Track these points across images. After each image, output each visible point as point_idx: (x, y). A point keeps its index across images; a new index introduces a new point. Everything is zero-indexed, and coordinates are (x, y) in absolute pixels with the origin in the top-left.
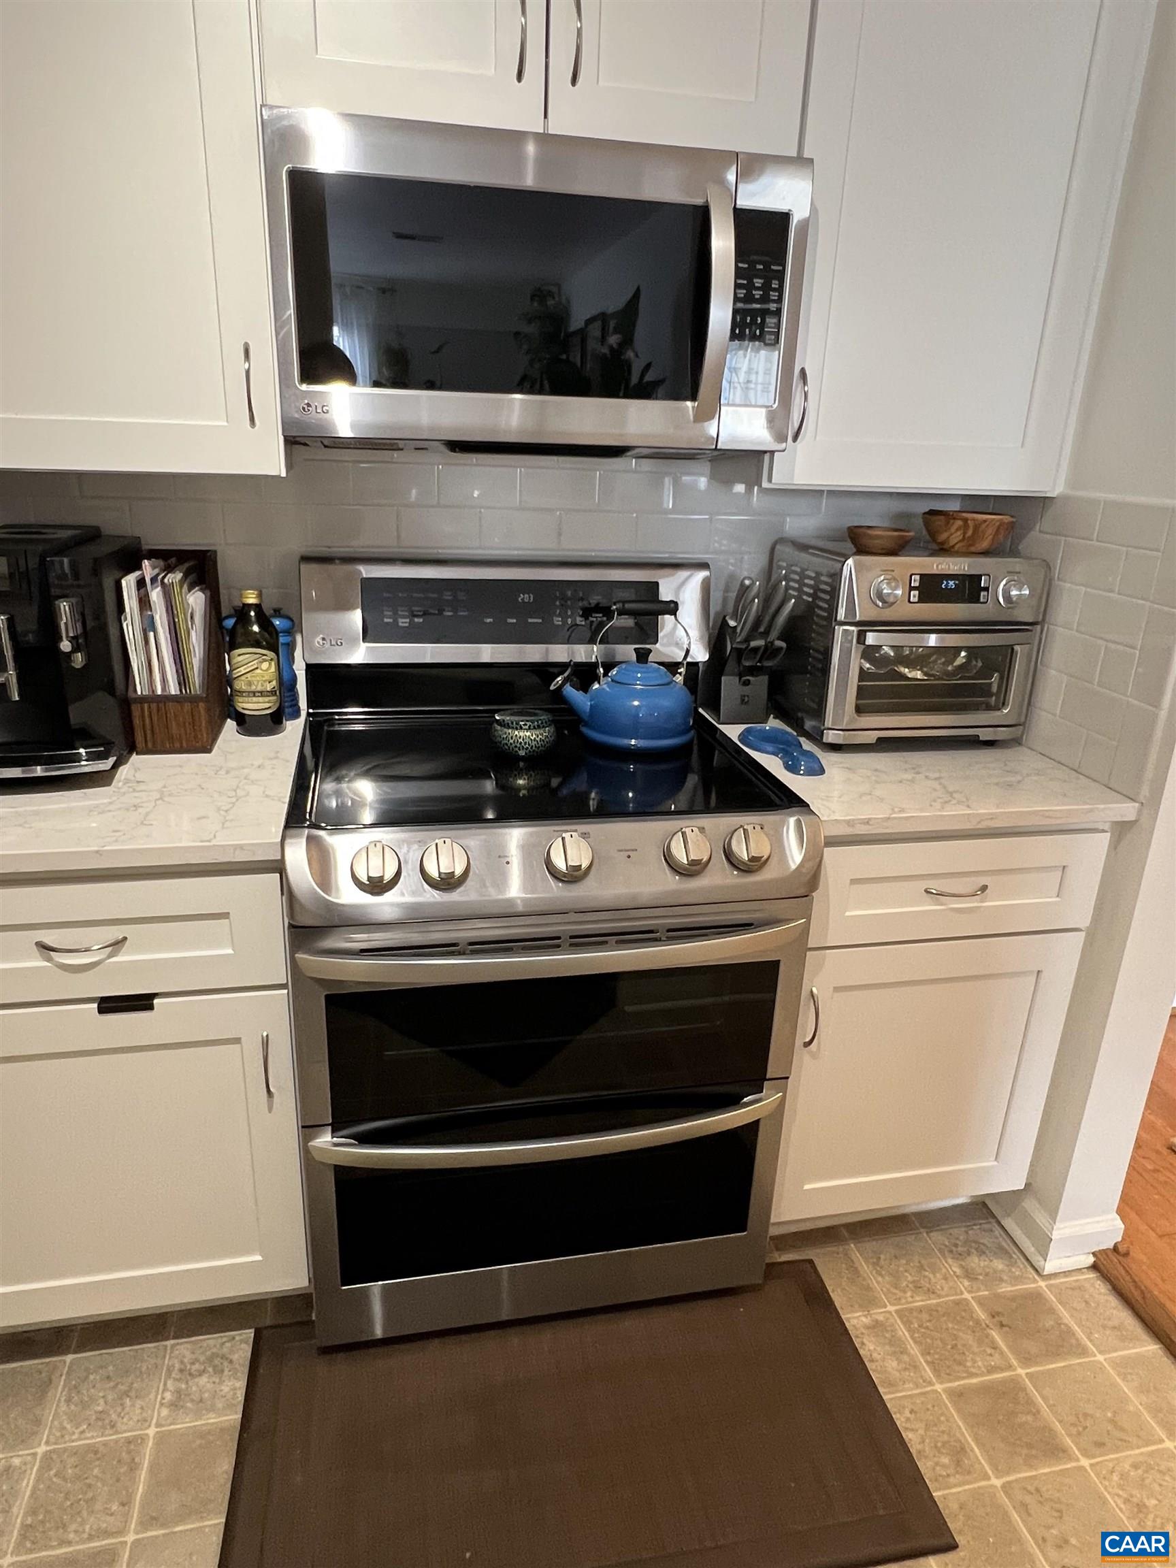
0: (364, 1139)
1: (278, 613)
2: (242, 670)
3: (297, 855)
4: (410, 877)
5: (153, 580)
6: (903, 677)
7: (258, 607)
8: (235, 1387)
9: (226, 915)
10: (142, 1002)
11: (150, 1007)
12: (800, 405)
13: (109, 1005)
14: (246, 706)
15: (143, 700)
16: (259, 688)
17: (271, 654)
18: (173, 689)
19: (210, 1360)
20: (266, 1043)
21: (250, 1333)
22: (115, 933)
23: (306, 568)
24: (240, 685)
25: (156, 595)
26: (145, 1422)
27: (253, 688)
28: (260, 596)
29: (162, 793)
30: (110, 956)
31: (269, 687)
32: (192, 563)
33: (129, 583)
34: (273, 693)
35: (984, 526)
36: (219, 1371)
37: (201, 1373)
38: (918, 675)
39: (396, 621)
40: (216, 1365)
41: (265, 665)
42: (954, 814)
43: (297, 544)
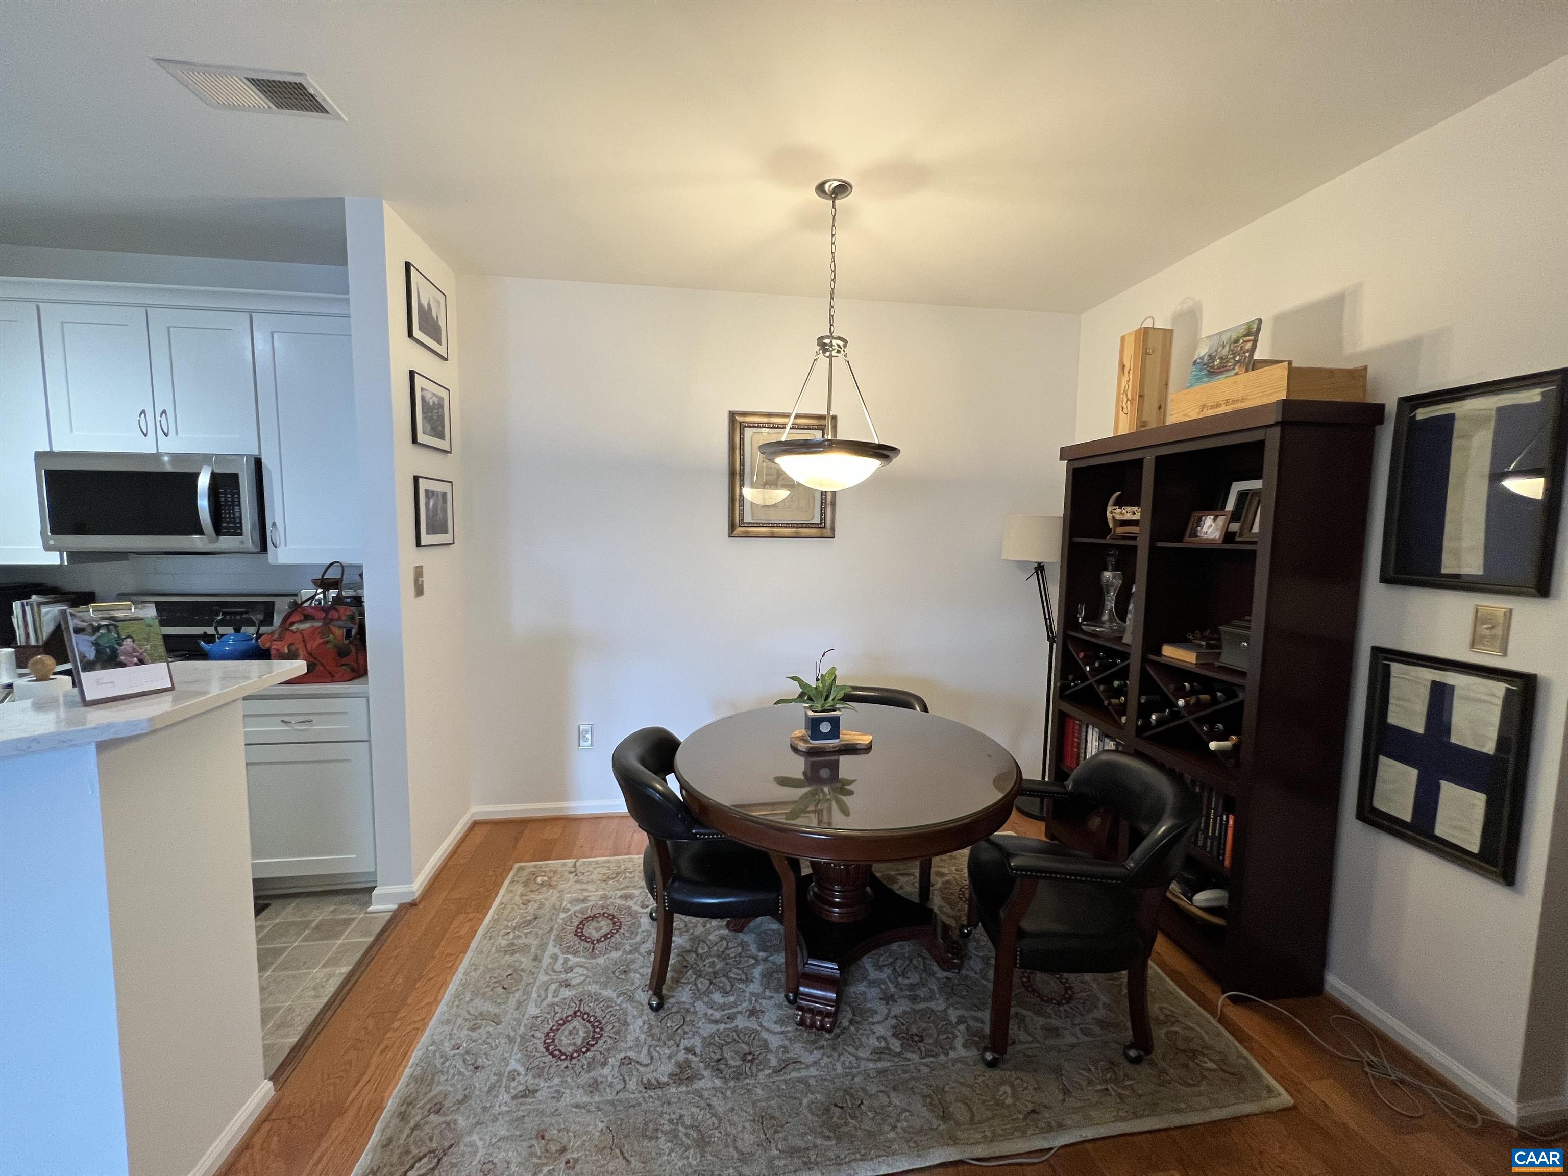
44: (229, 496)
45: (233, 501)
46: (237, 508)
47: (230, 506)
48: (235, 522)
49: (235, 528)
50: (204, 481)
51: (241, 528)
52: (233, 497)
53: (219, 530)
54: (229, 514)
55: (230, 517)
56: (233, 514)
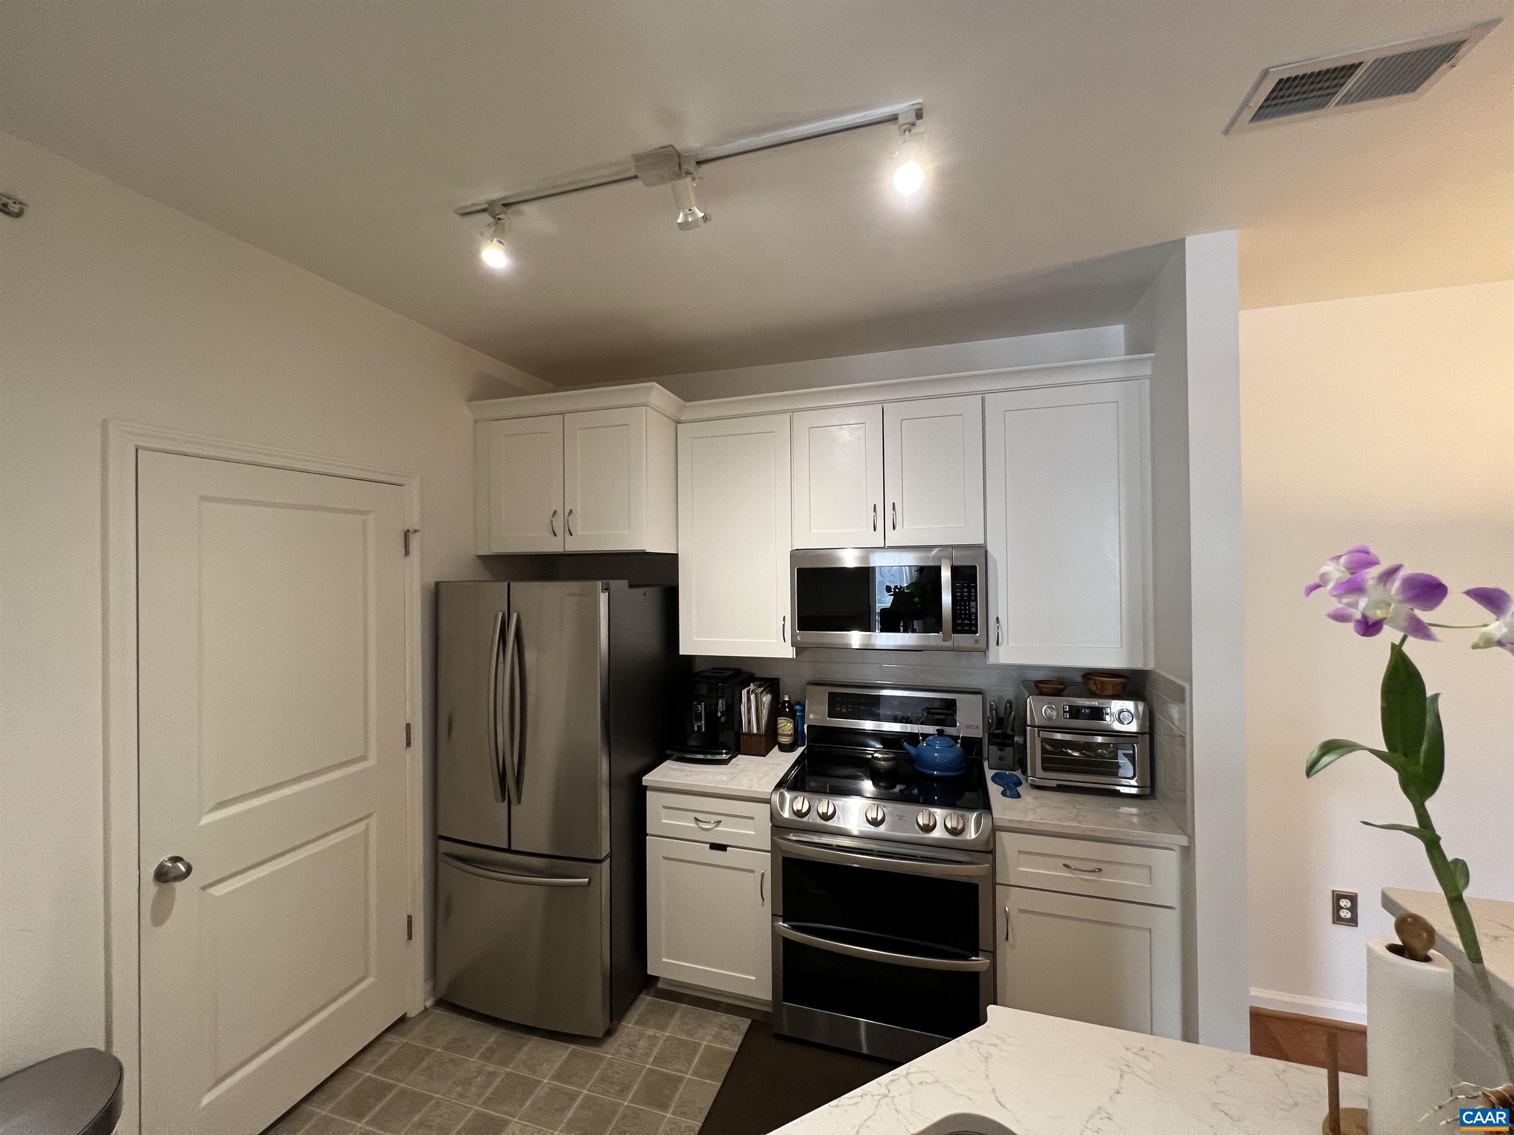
0: (794, 928)
1: (798, 703)
2: (781, 725)
3: (776, 798)
4: (813, 814)
5: (752, 691)
6: (1070, 755)
7: (788, 702)
8: (738, 1039)
9: (752, 818)
10: (722, 848)
11: (726, 850)
12: (995, 632)
13: (714, 846)
14: (783, 740)
15: (745, 734)
16: (786, 733)
17: (792, 720)
18: (755, 731)
19: (731, 1026)
20: (763, 875)
21: (749, 1021)
22: (719, 818)
23: (810, 687)
24: (780, 731)
25: (752, 697)
26: (703, 1039)
27: (784, 733)
28: (790, 698)
29: (742, 770)
30: (715, 827)
31: (790, 733)
32: (769, 683)
33: (744, 692)
34: (791, 735)
35: (1104, 684)
36: (734, 1031)
37: (727, 1029)
38: (1076, 754)
39: (841, 710)
40: (734, 1028)
41: (789, 724)
42: (1072, 825)
43: (808, 678)
44: (965, 590)
45: (969, 596)
46: (973, 604)
47: (965, 601)
48: (970, 620)
49: (971, 625)
50: (946, 575)
51: (976, 625)
52: (969, 592)
53: (957, 628)
54: (965, 610)
55: (965, 614)
56: (969, 610)
